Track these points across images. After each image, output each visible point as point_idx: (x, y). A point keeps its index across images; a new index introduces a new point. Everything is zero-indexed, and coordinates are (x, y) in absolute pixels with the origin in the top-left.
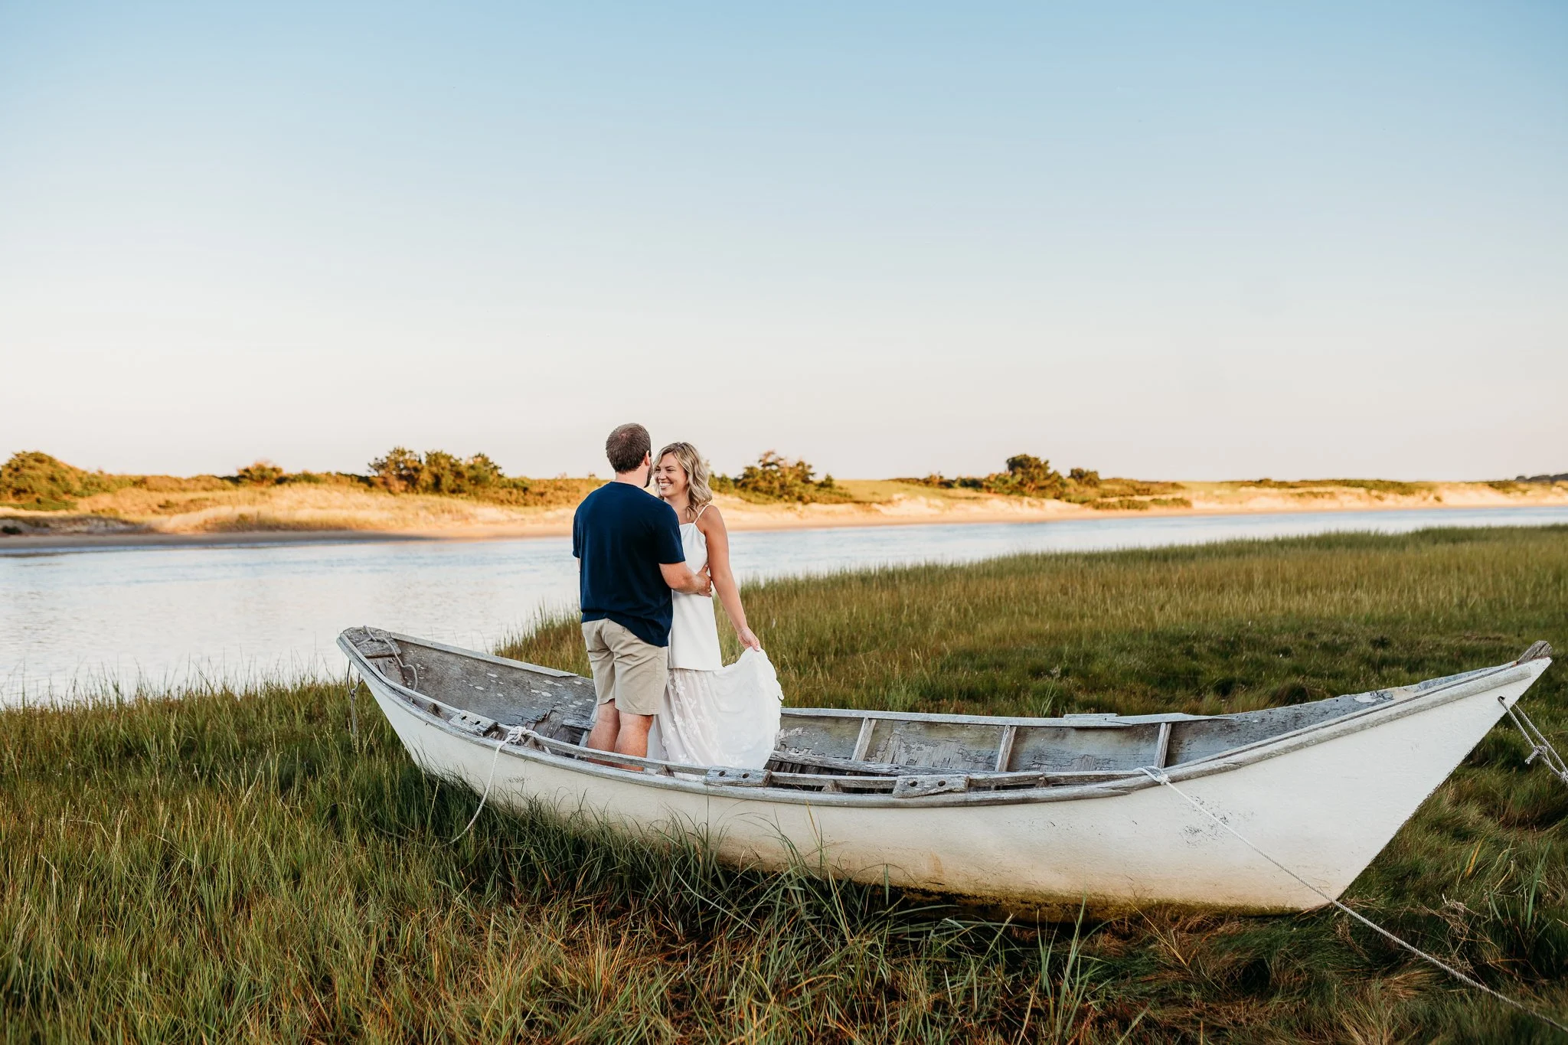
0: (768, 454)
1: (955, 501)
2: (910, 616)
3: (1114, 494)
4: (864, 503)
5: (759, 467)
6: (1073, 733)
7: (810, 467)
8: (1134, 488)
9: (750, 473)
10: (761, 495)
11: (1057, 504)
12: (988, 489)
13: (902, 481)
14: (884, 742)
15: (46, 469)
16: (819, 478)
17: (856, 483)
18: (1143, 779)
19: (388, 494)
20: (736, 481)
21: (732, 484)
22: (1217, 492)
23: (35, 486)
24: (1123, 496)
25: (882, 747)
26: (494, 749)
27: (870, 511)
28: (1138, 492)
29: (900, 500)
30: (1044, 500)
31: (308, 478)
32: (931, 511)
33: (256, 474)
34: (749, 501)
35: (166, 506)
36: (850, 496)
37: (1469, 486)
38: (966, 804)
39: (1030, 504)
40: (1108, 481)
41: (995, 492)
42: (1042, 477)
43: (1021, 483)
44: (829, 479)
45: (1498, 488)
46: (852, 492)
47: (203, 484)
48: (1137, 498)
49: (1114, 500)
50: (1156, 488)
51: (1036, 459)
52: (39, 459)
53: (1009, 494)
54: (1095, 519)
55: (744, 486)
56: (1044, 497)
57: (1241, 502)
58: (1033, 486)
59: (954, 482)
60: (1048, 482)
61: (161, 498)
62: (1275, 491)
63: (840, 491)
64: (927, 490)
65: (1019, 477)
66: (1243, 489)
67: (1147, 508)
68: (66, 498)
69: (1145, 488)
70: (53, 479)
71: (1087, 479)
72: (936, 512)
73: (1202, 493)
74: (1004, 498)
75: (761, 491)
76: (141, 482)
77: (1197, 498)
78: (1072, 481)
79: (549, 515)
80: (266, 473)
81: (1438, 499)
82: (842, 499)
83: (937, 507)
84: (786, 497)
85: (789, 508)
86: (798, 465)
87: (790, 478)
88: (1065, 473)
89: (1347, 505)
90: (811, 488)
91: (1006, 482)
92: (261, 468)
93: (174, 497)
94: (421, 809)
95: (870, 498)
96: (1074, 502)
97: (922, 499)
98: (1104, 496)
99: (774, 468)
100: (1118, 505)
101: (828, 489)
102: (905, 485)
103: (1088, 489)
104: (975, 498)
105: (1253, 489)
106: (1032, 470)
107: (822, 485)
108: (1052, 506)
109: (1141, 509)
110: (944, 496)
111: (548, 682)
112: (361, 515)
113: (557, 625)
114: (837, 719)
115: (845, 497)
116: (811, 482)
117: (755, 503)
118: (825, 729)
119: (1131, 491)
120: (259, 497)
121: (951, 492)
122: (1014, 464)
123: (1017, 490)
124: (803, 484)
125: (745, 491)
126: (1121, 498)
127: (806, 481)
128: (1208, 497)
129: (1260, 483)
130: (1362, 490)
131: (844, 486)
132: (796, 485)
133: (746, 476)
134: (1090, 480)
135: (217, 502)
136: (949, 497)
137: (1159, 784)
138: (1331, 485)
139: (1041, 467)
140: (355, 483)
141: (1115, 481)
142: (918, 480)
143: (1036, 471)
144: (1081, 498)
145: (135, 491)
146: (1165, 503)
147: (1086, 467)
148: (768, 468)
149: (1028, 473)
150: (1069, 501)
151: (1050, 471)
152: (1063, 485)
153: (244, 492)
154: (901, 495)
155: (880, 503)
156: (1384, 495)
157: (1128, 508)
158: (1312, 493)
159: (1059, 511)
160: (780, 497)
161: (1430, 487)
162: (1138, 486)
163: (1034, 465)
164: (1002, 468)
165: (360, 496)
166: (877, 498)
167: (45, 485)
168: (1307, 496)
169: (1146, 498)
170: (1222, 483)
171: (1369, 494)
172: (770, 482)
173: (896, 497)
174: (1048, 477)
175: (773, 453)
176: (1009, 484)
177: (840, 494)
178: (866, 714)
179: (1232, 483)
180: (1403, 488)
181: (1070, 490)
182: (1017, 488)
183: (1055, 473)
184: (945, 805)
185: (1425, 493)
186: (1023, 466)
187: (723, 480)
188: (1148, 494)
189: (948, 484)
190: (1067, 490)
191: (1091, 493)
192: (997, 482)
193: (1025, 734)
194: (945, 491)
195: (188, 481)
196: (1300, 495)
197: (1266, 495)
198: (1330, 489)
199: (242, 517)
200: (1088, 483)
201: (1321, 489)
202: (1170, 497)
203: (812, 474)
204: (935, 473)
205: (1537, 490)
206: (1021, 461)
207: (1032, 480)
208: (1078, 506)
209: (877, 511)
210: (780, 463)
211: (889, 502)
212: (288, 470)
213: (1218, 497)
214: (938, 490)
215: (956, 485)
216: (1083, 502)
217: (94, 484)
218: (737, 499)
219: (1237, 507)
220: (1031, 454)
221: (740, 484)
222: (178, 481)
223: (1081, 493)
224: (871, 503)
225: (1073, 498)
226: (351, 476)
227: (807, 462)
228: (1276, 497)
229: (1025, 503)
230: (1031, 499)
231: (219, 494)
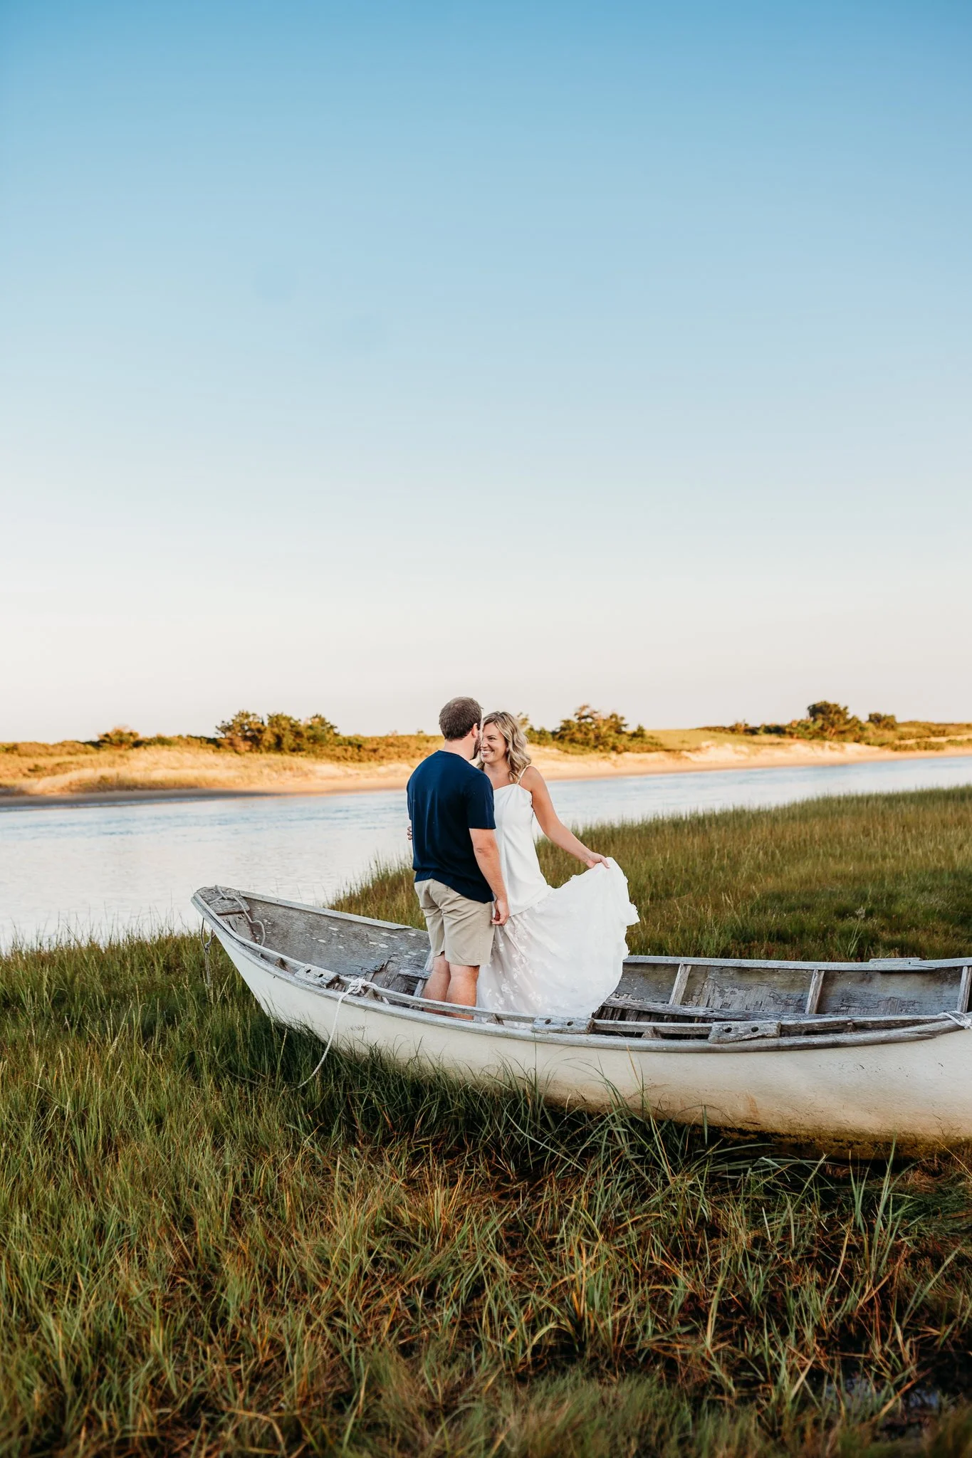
0: (584, 708)
1: (760, 747)
2: (721, 859)
3: (910, 736)
4: (674, 751)
5: (575, 720)
6: (879, 976)
7: (622, 718)
8: (930, 730)
9: (567, 726)
10: (577, 746)
11: (856, 747)
12: (791, 734)
13: (709, 729)
14: (699, 986)
16: (631, 729)
17: (667, 733)
18: (947, 1024)
19: (234, 754)
20: (554, 733)
21: (550, 736)
24: (920, 737)
25: (697, 992)
26: (337, 1000)
27: (679, 758)
28: (934, 734)
29: (708, 747)
30: (844, 744)
31: (162, 741)
32: (738, 757)
33: (115, 738)
34: (566, 752)
35: (35, 770)
36: (661, 745)
38: (778, 1049)
39: (831, 748)
40: (904, 724)
41: (798, 738)
42: (842, 722)
43: (822, 728)
44: (641, 729)
46: (662, 741)
47: (65, 750)
48: (933, 739)
49: (911, 742)
50: (951, 729)
51: (836, 706)
53: (811, 739)
54: (895, 760)
55: (561, 738)
56: (844, 741)
58: (833, 731)
59: (758, 729)
60: (847, 727)
61: (30, 762)
63: (650, 740)
64: (733, 737)
65: (819, 723)
67: (943, 749)
69: (940, 730)
71: (885, 722)
72: (742, 757)
74: (806, 742)
75: (577, 742)
76: (12, 749)
78: (871, 725)
79: (382, 769)
80: (124, 738)
82: (653, 748)
83: (742, 752)
84: (601, 747)
85: (604, 758)
86: (611, 717)
87: (604, 729)
88: (864, 718)
90: (625, 739)
91: (807, 728)
92: (119, 733)
93: (42, 762)
94: (271, 1057)
95: (679, 746)
96: (873, 745)
97: (729, 746)
98: (901, 738)
99: (589, 720)
100: (915, 747)
101: (640, 739)
102: (712, 733)
103: (886, 732)
104: (779, 744)
106: (832, 715)
107: (634, 735)
108: (852, 750)
109: (938, 749)
110: (749, 742)
111: (385, 934)
112: (211, 774)
113: (391, 874)
114: (655, 966)
115: (656, 746)
116: (624, 733)
117: (572, 754)
118: (644, 975)
119: (926, 733)
120: (118, 760)
121: (755, 738)
122: (815, 710)
123: (819, 735)
124: (616, 735)
125: (562, 743)
126: (919, 740)
127: (619, 732)
131: (654, 735)
132: (610, 736)
133: (563, 729)
134: (888, 723)
135: (81, 765)
136: (755, 743)
137: (962, 1028)
139: (840, 713)
140: (204, 745)
141: (912, 724)
142: (724, 728)
143: (836, 717)
144: (880, 740)
145: (7, 757)
146: (961, 743)
147: (883, 712)
148: (583, 721)
149: (829, 719)
150: (868, 744)
151: (849, 717)
152: (862, 729)
153: (104, 755)
154: (709, 743)
155: (689, 751)
157: (925, 749)
159: (859, 753)
160: (596, 747)
162: (934, 728)
163: (833, 711)
164: (803, 715)
165: (208, 756)
166: (686, 746)
169: (943, 740)
172: (586, 734)
173: (704, 744)
174: (848, 722)
175: (587, 707)
176: (811, 730)
177: (652, 744)
178: (682, 960)
181: (868, 734)
182: (817, 733)
183: (853, 718)
184: (759, 1050)
186: (823, 713)
187: (542, 733)
188: (944, 735)
189: (753, 732)
190: (866, 734)
191: (889, 735)
192: (799, 728)
193: (833, 978)
194: (750, 738)
195: (54, 746)
199: (103, 778)
200: (885, 727)
202: (965, 738)
203: (625, 725)
204: (740, 721)
206: (821, 707)
207: (833, 725)
208: (876, 749)
209: (687, 758)
210: (595, 715)
211: (698, 749)
212: (144, 734)
214: (744, 737)
215: (761, 732)
216: (881, 745)
218: (555, 751)
220: (831, 701)
221: (557, 736)
222: (45, 746)
223: (879, 736)
224: (681, 750)
225: (872, 741)
226: (200, 739)
227: (620, 715)
229: (827, 747)
230: (831, 744)
231: (82, 758)
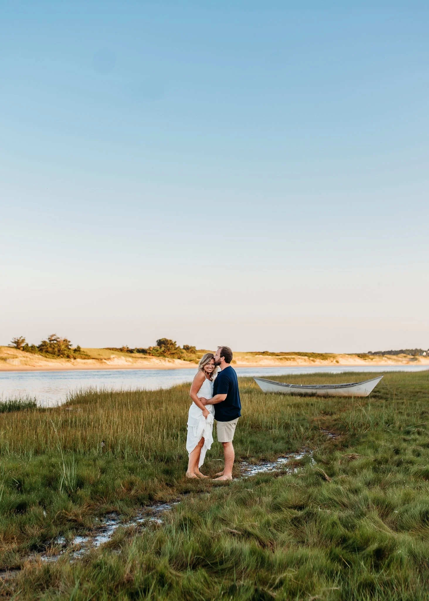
0: (53, 336)
1: (137, 359)
4: (98, 359)
7: (70, 342)
9: (45, 344)
10: (50, 354)
11: (179, 360)
12: (150, 354)
13: (110, 349)
16: (74, 347)
17: (92, 350)
20: (38, 347)
21: (36, 349)
22: (246, 357)
27: (102, 363)
29: (114, 358)
30: (174, 360)
32: (127, 363)
34: (44, 356)
36: (90, 356)
37: (350, 356)
39: (169, 362)
40: (199, 351)
41: (153, 355)
42: (173, 349)
43: (164, 352)
44: (79, 348)
45: (361, 357)
46: (91, 354)
51: (171, 341)
53: (159, 357)
55: (41, 350)
56: (174, 358)
57: (256, 362)
58: (169, 353)
59: (134, 350)
60: (176, 351)
62: (270, 357)
63: (84, 353)
64: (123, 354)
65: (163, 349)
66: (257, 356)
71: (191, 350)
72: (130, 364)
73: (240, 357)
74: (157, 358)
75: (50, 352)
77: (238, 360)
78: (184, 351)
81: (337, 362)
82: (87, 357)
83: (129, 361)
84: (61, 356)
86: (65, 341)
87: (62, 347)
88: (182, 347)
89: (300, 364)
90: (72, 352)
96: (187, 361)
97: (123, 358)
99: (55, 342)
101: (79, 352)
102: (112, 351)
103: (192, 354)
104: (145, 358)
105: (261, 356)
106: (169, 345)
107: (76, 350)
108: (178, 362)
110: (131, 356)
116: (71, 349)
117: (47, 358)
121: (135, 355)
122: (160, 343)
124: (68, 350)
125: (42, 352)
127: (69, 348)
128: (243, 359)
129: (264, 353)
130: (306, 357)
131: (86, 351)
132: (65, 350)
133: (42, 345)
136: (135, 358)
138: (293, 355)
139: (173, 344)
142: (118, 349)
143: (171, 346)
144: (189, 358)
147: (190, 345)
148: (52, 342)
149: (167, 347)
150: (184, 360)
151: (177, 346)
152: (182, 353)
154: (113, 356)
155: (105, 359)
156: (315, 360)
158: (286, 358)
159: (181, 364)
160: (59, 356)
161: (333, 356)
163: (169, 343)
164: (155, 345)
166: (103, 357)
168: (284, 359)
170: (247, 353)
171: (309, 359)
172: (53, 349)
173: (111, 357)
174: (176, 349)
176: (159, 352)
177: (85, 355)
179: (252, 353)
180: (323, 356)
182: (162, 353)
185: (332, 359)
186: (165, 344)
187: (33, 347)
189: (132, 351)
190: (183, 355)
191: (193, 356)
192: (153, 351)
194: (130, 354)
196: (281, 359)
197: (266, 359)
198: (293, 357)
200: (192, 352)
201: (290, 357)
203: (71, 345)
204: (125, 346)
205: (377, 358)
206: (164, 341)
207: (169, 350)
208: (189, 362)
209: (106, 363)
210: (58, 340)
211: (109, 359)
213: (247, 359)
214: (128, 354)
215: (135, 352)
216: (190, 361)
218: (38, 356)
219: (255, 364)
220: (168, 339)
223: (189, 356)
224: (101, 359)
225: (186, 358)
227: (69, 340)
228: (271, 360)
229: (167, 361)
230: (169, 359)
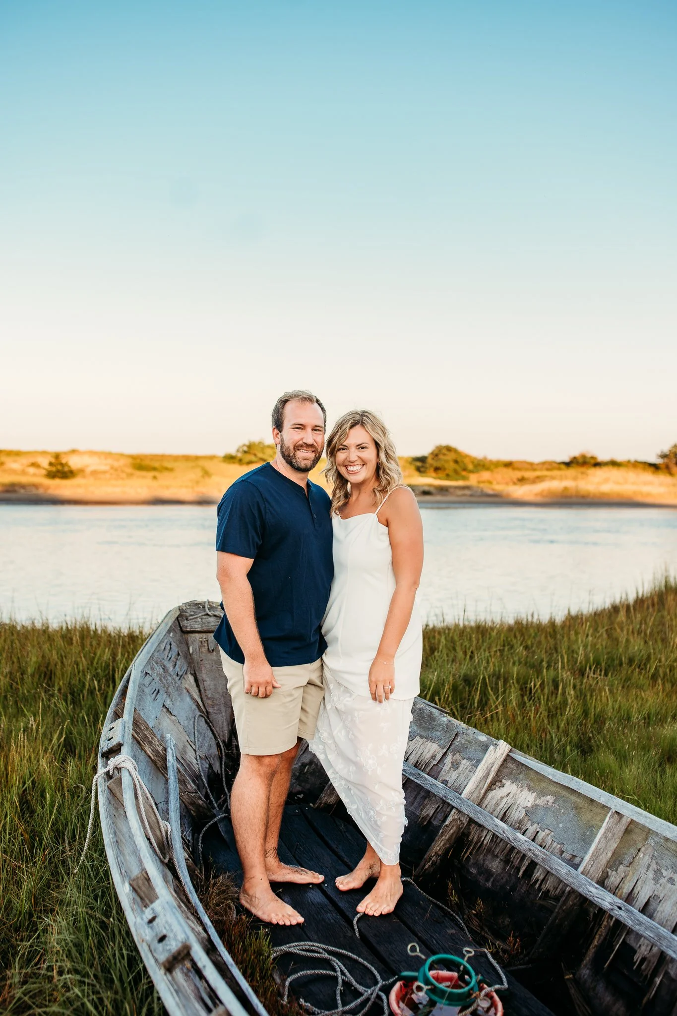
15: (451, 456)
19: (668, 475)
23: (446, 466)
31: (614, 464)
33: (581, 460)
35: (522, 480)
47: (546, 466)
52: (449, 449)
61: (519, 474)
68: (464, 473)
70: (456, 462)
76: (509, 465)
80: (588, 460)
92: (584, 457)
93: (528, 474)
112: (646, 489)
120: (580, 476)
135: (553, 478)
140: (647, 467)
145: (504, 470)
153: (572, 472)
165: (648, 476)
167: (451, 466)
195: (538, 464)
199: (566, 489)
212: (602, 457)
217: (481, 465)
222: (531, 464)
226: (645, 463)
231: (556, 473)
